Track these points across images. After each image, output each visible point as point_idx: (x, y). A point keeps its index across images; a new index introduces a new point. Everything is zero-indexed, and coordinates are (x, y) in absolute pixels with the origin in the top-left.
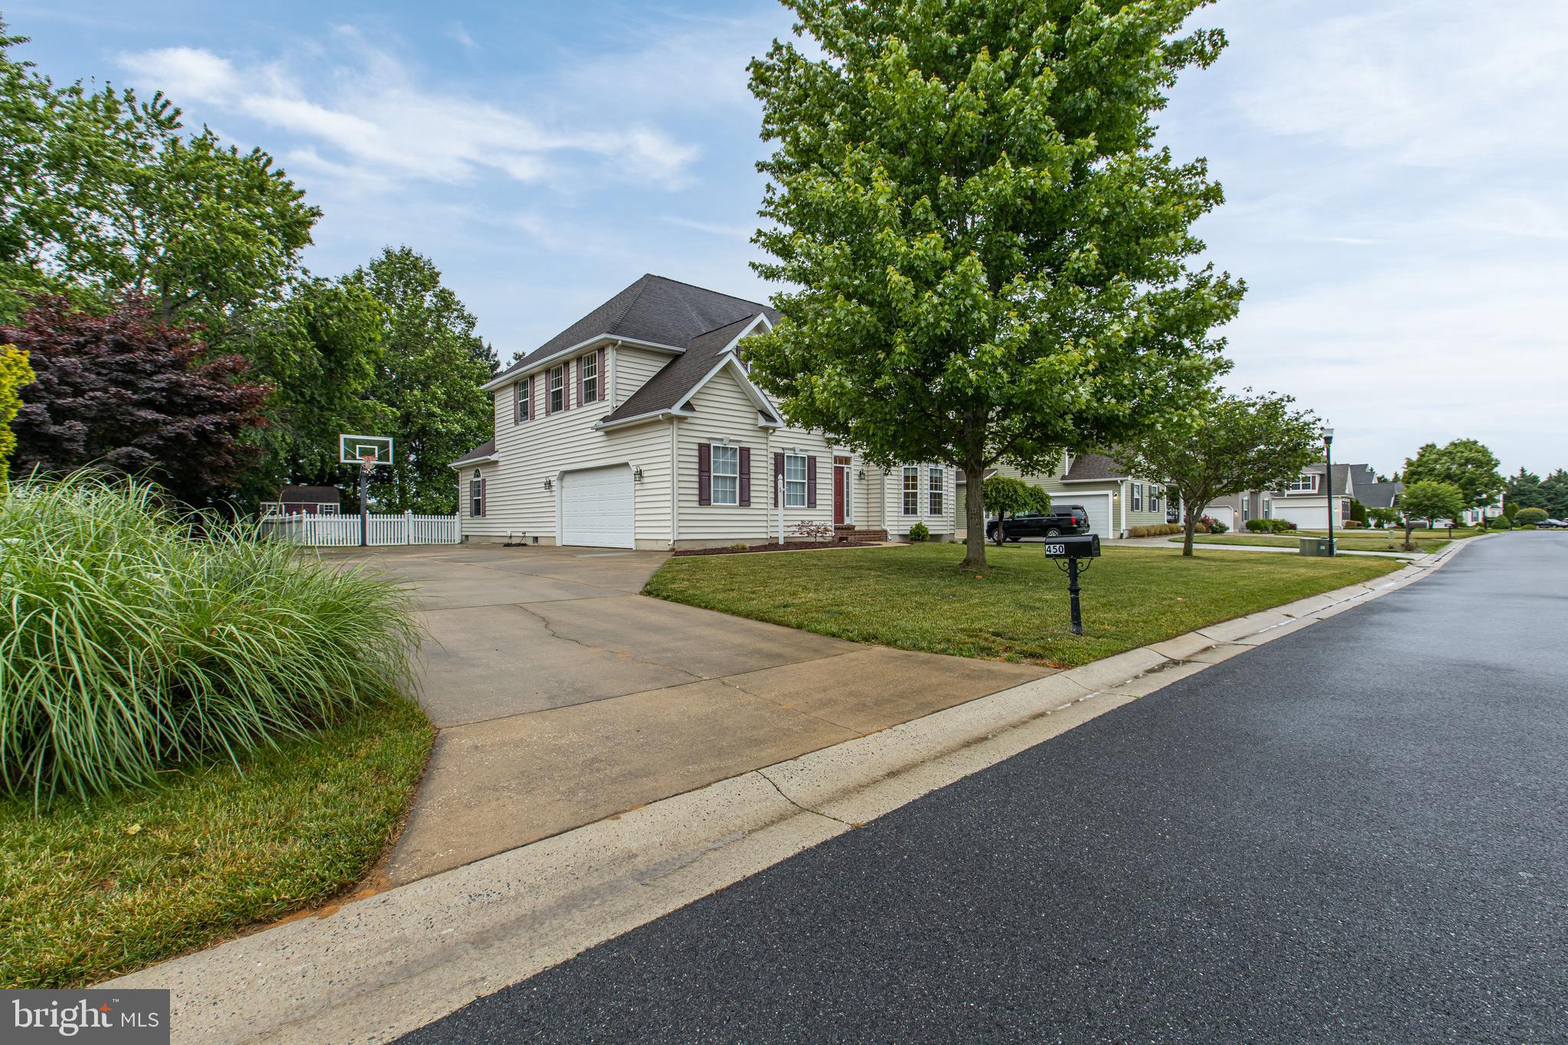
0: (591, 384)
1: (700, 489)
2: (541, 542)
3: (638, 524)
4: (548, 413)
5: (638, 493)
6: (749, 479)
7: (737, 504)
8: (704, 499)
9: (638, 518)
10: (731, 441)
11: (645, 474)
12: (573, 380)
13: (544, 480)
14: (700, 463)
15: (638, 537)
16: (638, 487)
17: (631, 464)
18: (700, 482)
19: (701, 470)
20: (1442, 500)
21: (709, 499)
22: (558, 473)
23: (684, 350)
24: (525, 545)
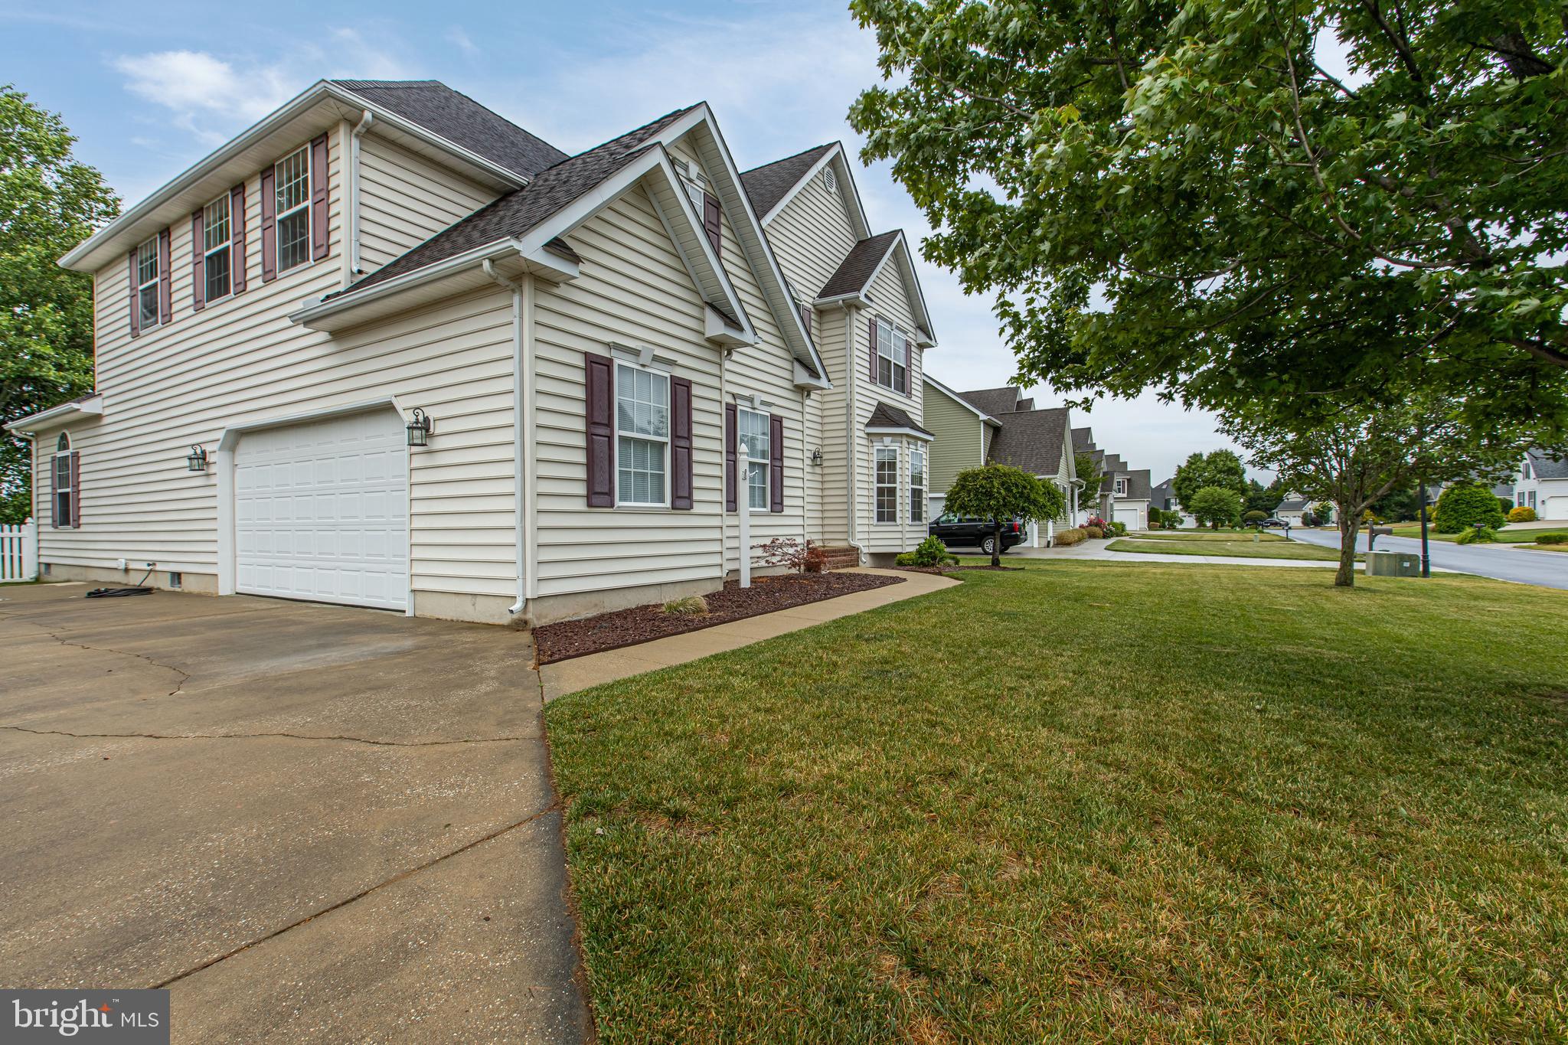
0: (295, 226)
1: (590, 466)
2: (189, 585)
3: (418, 553)
4: (199, 307)
5: (418, 477)
6: (689, 449)
7: (668, 504)
8: (599, 494)
9: (419, 538)
10: (656, 359)
11: (437, 428)
12: (254, 223)
13: (190, 452)
14: (590, 402)
15: (419, 584)
16: (418, 462)
17: (399, 404)
18: (590, 450)
19: (590, 420)
20: (1227, 504)
21: (610, 493)
22: (220, 435)
23: (522, 180)
24: (147, 591)
